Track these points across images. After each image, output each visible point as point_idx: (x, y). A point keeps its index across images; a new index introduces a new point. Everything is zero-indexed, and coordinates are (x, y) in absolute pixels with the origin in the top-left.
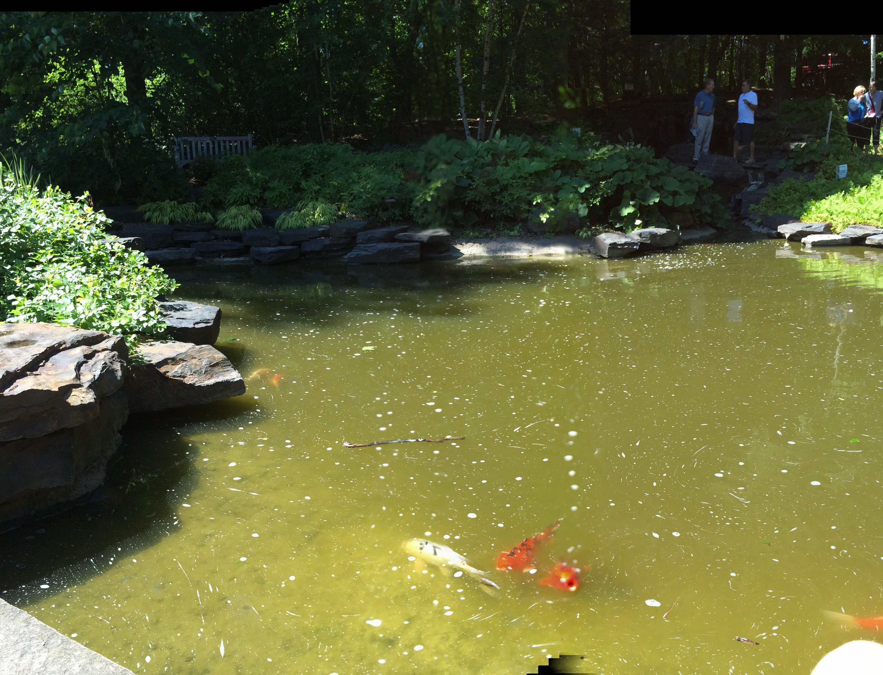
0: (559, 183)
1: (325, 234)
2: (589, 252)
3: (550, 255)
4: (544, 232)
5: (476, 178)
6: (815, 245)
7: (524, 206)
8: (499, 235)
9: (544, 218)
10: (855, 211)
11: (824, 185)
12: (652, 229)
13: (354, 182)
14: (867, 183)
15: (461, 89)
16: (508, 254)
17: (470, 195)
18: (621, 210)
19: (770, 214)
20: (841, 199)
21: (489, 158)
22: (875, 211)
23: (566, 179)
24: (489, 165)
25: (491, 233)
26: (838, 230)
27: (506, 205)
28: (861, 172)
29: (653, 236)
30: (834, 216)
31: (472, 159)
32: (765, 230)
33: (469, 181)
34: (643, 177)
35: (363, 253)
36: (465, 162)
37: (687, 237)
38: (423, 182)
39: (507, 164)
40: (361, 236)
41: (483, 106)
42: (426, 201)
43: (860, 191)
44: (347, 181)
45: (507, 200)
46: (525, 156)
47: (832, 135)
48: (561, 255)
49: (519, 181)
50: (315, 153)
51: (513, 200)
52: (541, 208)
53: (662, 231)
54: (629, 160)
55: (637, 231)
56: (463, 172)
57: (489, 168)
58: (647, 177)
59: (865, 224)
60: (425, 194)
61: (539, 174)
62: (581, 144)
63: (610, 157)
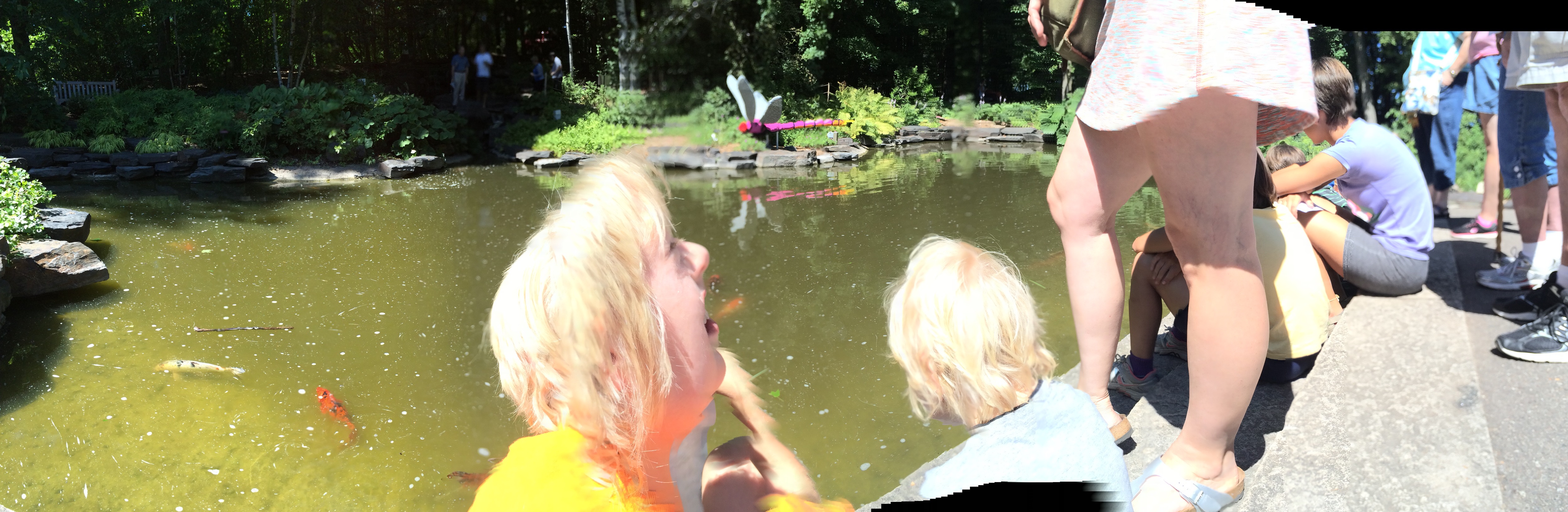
0: (349, 122)
1: (174, 159)
2: (374, 175)
3: (343, 179)
4: (339, 162)
5: (286, 118)
6: (544, 167)
7: (323, 141)
8: (304, 164)
9: (338, 149)
10: (569, 142)
11: (546, 125)
12: (424, 157)
13: (196, 120)
14: (574, 124)
15: (275, 47)
16: (311, 179)
17: (282, 131)
18: (400, 142)
19: (510, 144)
20: (558, 134)
21: (296, 102)
22: (582, 143)
23: (355, 119)
24: (295, 107)
25: (298, 162)
26: (559, 155)
27: (309, 140)
28: (571, 116)
29: (425, 161)
30: (555, 146)
31: (283, 103)
32: (506, 157)
33: (281, 120)
34: (416, 119)
35: (202, 174)
36: (279, 105)
37: (450, 162)
38: (248, 121)
39: (309, 107)
40: (201, 162)
41: (291, 60)
42: (250, 135)
43: (571, 129)
44: (191, 119)
45: (309, 136)
46: (324, 99)
48: (352, 179)
49: (319, 120)
50: (164, 96)
51: (315, 136)
52: (335, 141)
53: (432, 158)
54: (405, 106)
55: (413, 158)
56: (277, 113)
57: (296, 110)
58: (419, 119)
59: (577, 151)
60: (250, 130)
61: (333, 113)
62: (366, 91)
63: (391, 104)
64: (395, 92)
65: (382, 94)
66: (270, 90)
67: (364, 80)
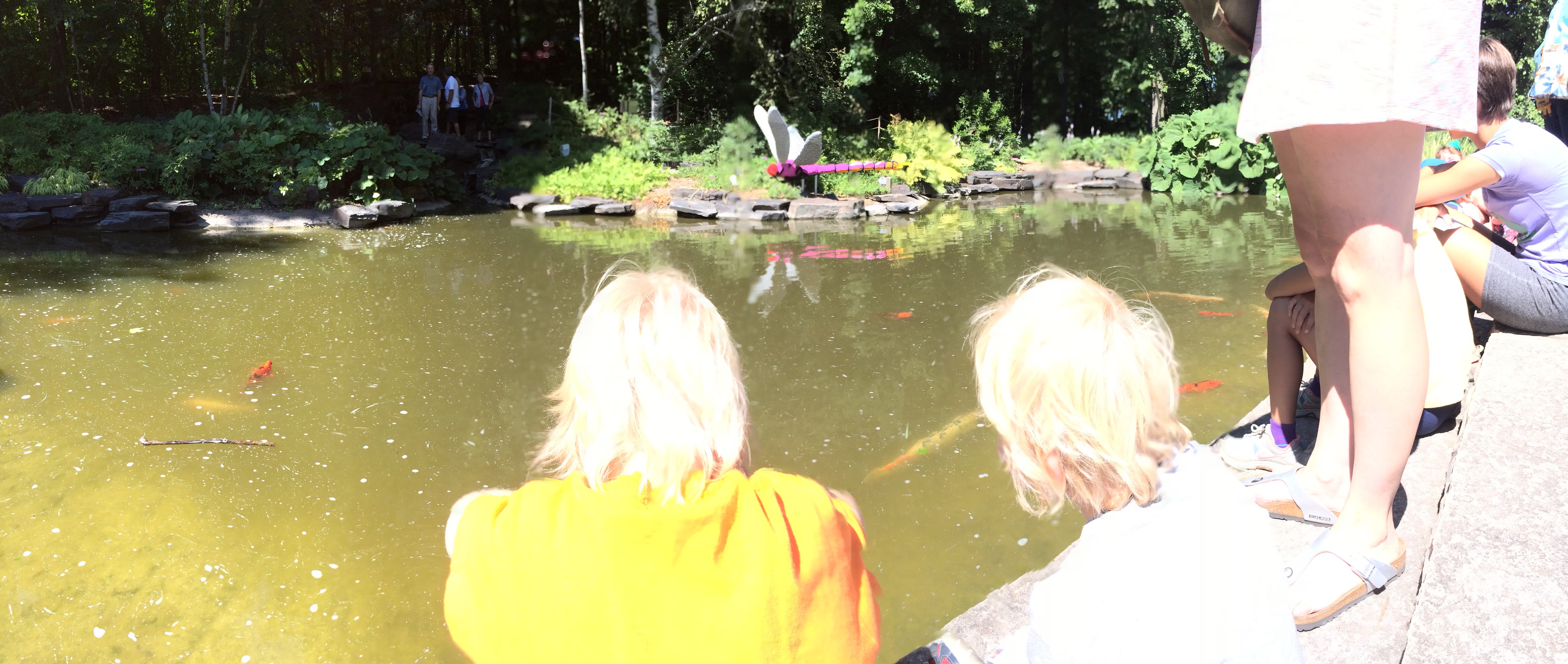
0: (298, 156)
1: (78, 202)
2: (328, 224)
3: (289, 228)
4: (284, 205)
5: (220, 151)
6: (548, 215)
7: (265, 179)
8: (241, 208)
9: (283, 191)
10: (581, 185)
11: (550, 162)
12: (388, 202)
13: (105, 152)
14: (588, 160)
15: (205, 65)
16: (250, 226)
17: (214, 167)
18: (360, 184)
19: (503, 187)
20: (566, 175)
21: (231, 132)
22: (599, 185)
23: (306, 152)
24: (231, 139)
25: (234, 205)
26: (567, 200)
27: (248, 178)
28: (583, 150)
29: (390, 208)
30: (561, 189)
31: (215, 133)
32: (499, 203)
33: (213, 154)
34: (379, 153)
35: (116, 221)
36: (210, 135)
37: (422, 209)
38: (171, 154)
39: (249, 139)
40: (113, 205)
41: (224, 82)
42: (174, 172)
43: (583, 167)
44: (98, 151)
45: (249, 173)
46: (266, 130)
47: (553, 118)
48: (300, 228)
49: (261, 155)
50: (61, 121)
51: (255, 174)
52: (280, 181)
53: (398, 203)
54: (368, 138)
55: (375, 203)
56: (208, 145)
57: (232, 142)
58: (383, 153)
59: (591, 195)
60: (174, 166)
61: (279, 147)
62: (320, 118)
63: (351, 135)
64: (355, 121)
65: (340, 122)
66: (198, 117)
67: (317, 104)
